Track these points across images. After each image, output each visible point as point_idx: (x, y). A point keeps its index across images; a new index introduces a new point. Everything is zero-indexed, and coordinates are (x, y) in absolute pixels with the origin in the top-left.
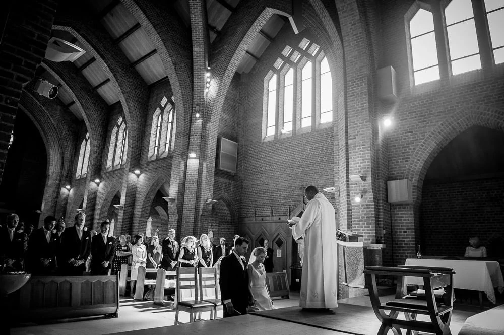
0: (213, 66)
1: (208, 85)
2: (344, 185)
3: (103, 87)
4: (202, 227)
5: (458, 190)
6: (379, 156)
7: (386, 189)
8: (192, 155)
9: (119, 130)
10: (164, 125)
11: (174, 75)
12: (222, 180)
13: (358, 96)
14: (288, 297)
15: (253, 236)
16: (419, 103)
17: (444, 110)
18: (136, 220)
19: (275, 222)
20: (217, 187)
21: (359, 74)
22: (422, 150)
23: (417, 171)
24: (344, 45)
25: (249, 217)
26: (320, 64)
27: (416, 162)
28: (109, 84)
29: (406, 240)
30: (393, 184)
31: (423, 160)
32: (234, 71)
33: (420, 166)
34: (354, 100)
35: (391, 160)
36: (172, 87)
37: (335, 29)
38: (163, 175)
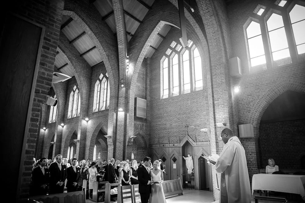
0: (130, 56)
1: (128, 67)
2: (213, 128)
3: (64, 68)
4: (128, 153)
5: (280, 126)
6: (233, 110)
7: (238, 130)
8: (120, 109)
9: (74, 94)
10: (102, 91)
11: (108, 62)
12: (138, 123)
13: (218, 75)
14: (182, 194)
15: (158, 156)
16: (255, 78)
17: (269, 82)
18: (87, 149)
19: (171, 147)
20: (136, 127)
21: (218, 62)
22: (258, 106)
23: (256, 118)
24: (209, 45)
25: (155, 144)
26: (193, 51)
27: (255, 113)
28: (67, 66)
29: (251, 159)
30: (242, 127)
31: (259, 112)
32: (143, 58)
33: (257, 115)
34: (216, 78)
35: (240, 112)
36: (107, 69)
37: (203, 35)
38: (103, 121)
